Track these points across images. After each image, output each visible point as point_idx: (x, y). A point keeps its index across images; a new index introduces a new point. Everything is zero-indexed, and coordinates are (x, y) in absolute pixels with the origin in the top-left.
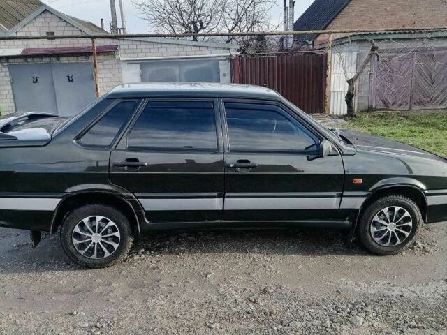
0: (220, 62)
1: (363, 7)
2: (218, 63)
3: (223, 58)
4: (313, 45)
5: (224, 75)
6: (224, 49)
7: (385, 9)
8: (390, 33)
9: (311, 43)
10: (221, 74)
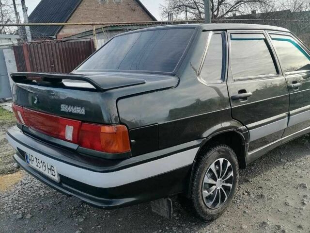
0: (4, 50)
1: (86, 12)
2: (3, 51)
3: (6, 47)
4: (56, 38)
5: (10, 61)
6: (6, 39)
7: (100, 14)
8: (129, 25)
9: (55, 37)
10: (7, 60)
